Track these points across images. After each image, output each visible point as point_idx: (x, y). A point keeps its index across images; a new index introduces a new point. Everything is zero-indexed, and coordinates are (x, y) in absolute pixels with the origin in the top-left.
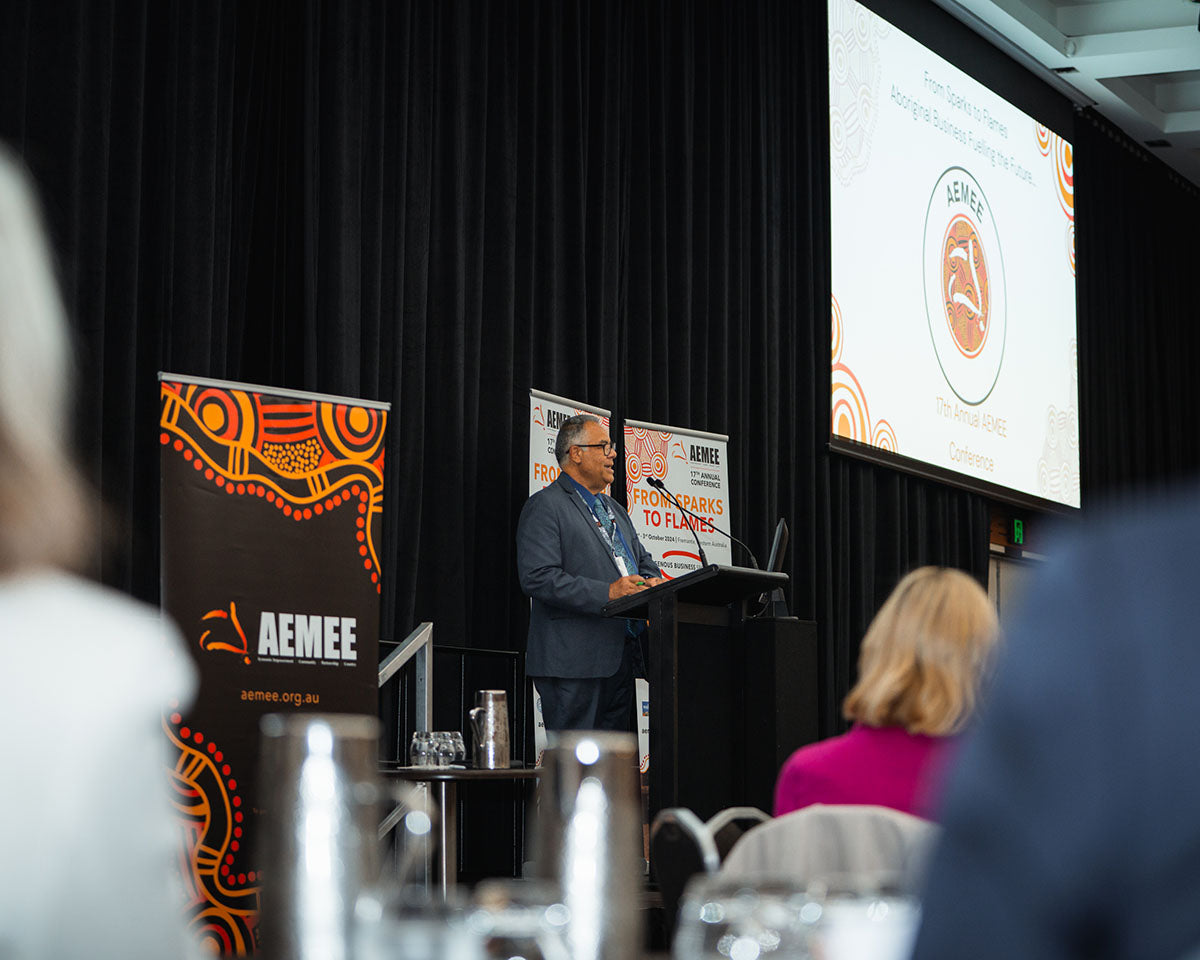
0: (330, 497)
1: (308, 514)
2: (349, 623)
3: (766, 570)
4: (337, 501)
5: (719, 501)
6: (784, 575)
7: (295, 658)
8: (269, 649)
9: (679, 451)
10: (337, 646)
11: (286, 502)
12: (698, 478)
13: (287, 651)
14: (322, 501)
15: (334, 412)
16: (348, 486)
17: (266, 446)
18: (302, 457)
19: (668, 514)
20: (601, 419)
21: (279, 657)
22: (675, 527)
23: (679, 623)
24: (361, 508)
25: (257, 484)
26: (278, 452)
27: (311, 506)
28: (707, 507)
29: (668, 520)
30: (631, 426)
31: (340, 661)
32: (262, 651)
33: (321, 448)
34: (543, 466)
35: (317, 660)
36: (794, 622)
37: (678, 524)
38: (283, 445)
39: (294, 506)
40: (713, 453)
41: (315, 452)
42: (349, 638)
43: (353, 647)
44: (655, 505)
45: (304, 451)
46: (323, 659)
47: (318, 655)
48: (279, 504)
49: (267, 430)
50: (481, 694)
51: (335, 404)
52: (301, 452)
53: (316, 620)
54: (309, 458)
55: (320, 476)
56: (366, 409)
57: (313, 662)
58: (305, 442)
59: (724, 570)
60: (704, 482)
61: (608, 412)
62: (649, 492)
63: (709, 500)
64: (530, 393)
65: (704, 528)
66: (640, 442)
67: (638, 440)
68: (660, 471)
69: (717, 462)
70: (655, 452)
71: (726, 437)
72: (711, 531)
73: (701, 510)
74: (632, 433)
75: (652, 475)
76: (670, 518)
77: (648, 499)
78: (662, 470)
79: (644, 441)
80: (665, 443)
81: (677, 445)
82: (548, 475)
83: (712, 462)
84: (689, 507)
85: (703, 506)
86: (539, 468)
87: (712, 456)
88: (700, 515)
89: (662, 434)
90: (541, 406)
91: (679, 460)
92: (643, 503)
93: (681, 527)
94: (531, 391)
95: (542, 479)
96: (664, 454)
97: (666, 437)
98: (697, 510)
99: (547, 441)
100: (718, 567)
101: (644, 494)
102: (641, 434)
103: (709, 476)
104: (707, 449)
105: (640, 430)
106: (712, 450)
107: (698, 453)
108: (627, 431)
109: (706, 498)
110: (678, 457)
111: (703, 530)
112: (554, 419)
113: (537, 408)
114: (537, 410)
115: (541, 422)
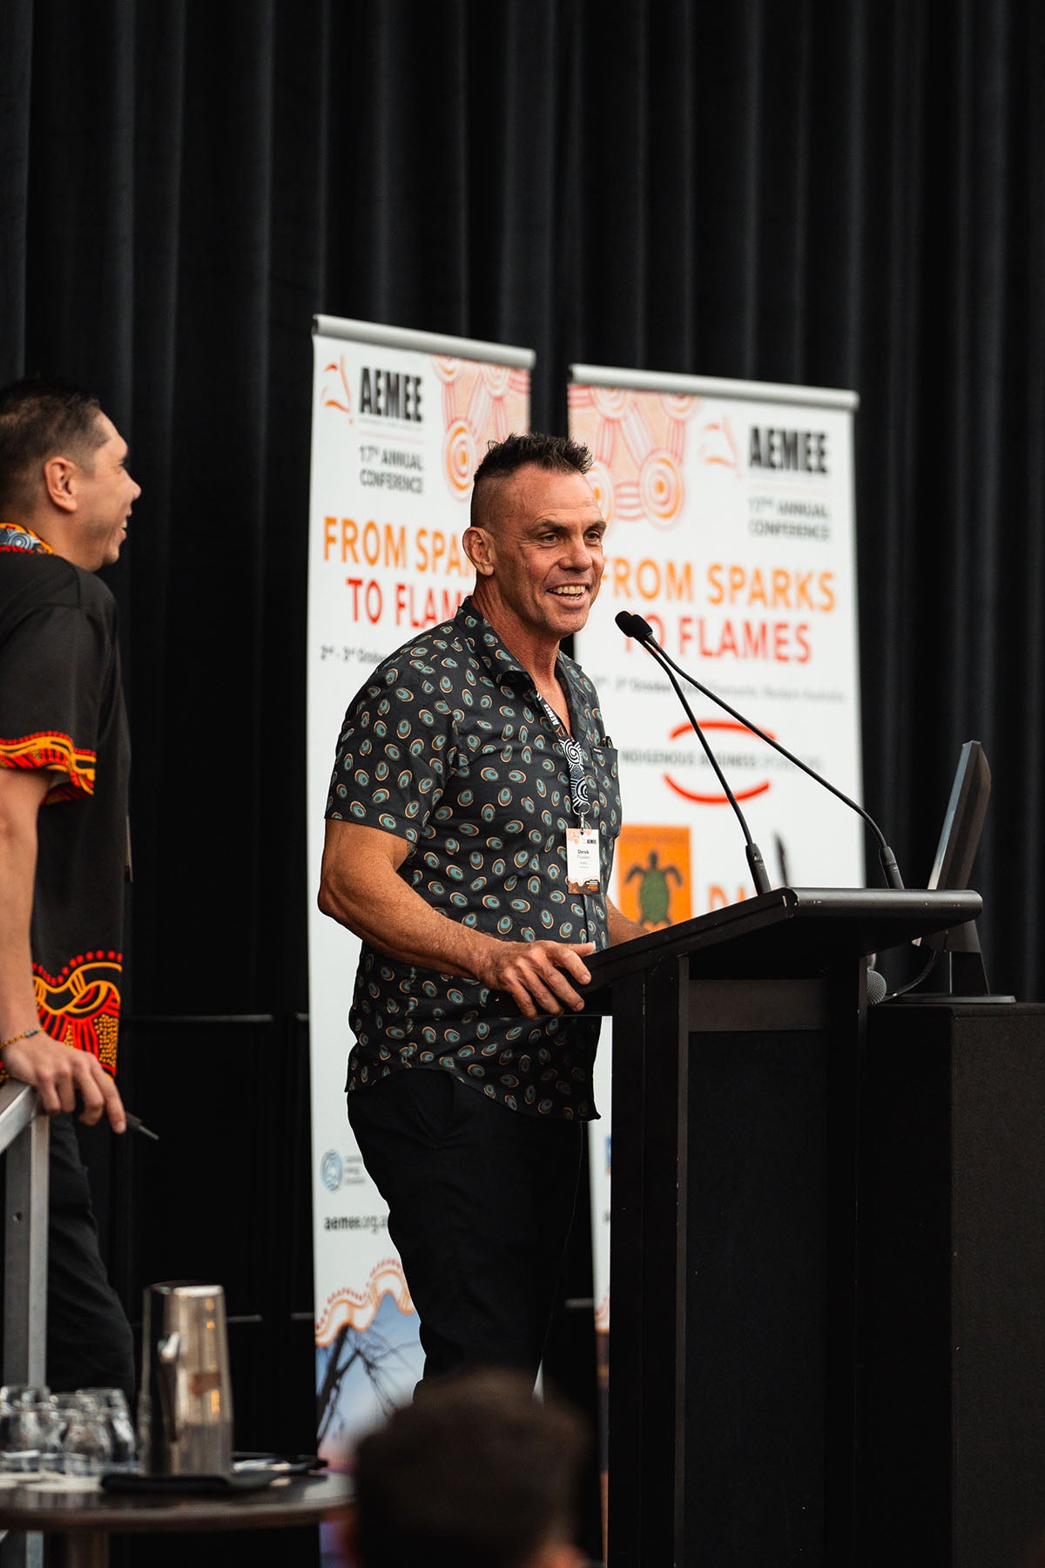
3: (922, 885)
5: (827, 576)
6: (974, 897)
9: (717, 444)
12: (772, 515)
19: (686, 620)
20: (506, 374)
22: (706, 653)
23: (690, 1033)
28: (793, 593)
29: (686, 637)
30: (587, 385)
34: (348, 523)
36: (1002, 1012)
37: (713, 643)
44: (650, 596)
50: (162, 1296)
59: (810, 901)
60: (785, 527)
61: (526, 356)
62: (634, 562)
63: (798, 576)
64: (313, 330)
65: (784, 650)
66: (611, 425)
67: (609, 421)
68: (665, 503)
69: (823, 470)
70: (653, 452)
71: (849, 398)
72: (803, 660)
73: (775, 604)
74: (592, 403)
75: (643, 515)
76: (692, 629)
77: (632, 583)
78: (672, 502)
79: (623, 424)
80: (680, 424)
81: (715, 427)
82: (359, 546)
83: (809, 469)
84: (743, 595)
85: (781, 591)
86: (336, 531)
87: (809, 452)
88: (772, 616)
89: (671, 401)
90: (342, 359)
91: (718, 467)
92: (616, 593)
93: (719, 654)
94: (316, 323)
95: (344, 558)
96: (678, 455)
97: (682, 410)
98: (765, 603)
99: (360, 454)
100: (796, 897)
101: (622, 570)
102: (616, 404)
103: (799, 509)
104: (795, 435)
105: (614, 394)
106: (808, 436)
107: (772, 448)
108: (576, 395)
109: (791, 568)
110: (716, 460)
111: (782, 658)
112: (378, 392)
113: (333, 367)
114: (332, 372)
115: (344, 403)
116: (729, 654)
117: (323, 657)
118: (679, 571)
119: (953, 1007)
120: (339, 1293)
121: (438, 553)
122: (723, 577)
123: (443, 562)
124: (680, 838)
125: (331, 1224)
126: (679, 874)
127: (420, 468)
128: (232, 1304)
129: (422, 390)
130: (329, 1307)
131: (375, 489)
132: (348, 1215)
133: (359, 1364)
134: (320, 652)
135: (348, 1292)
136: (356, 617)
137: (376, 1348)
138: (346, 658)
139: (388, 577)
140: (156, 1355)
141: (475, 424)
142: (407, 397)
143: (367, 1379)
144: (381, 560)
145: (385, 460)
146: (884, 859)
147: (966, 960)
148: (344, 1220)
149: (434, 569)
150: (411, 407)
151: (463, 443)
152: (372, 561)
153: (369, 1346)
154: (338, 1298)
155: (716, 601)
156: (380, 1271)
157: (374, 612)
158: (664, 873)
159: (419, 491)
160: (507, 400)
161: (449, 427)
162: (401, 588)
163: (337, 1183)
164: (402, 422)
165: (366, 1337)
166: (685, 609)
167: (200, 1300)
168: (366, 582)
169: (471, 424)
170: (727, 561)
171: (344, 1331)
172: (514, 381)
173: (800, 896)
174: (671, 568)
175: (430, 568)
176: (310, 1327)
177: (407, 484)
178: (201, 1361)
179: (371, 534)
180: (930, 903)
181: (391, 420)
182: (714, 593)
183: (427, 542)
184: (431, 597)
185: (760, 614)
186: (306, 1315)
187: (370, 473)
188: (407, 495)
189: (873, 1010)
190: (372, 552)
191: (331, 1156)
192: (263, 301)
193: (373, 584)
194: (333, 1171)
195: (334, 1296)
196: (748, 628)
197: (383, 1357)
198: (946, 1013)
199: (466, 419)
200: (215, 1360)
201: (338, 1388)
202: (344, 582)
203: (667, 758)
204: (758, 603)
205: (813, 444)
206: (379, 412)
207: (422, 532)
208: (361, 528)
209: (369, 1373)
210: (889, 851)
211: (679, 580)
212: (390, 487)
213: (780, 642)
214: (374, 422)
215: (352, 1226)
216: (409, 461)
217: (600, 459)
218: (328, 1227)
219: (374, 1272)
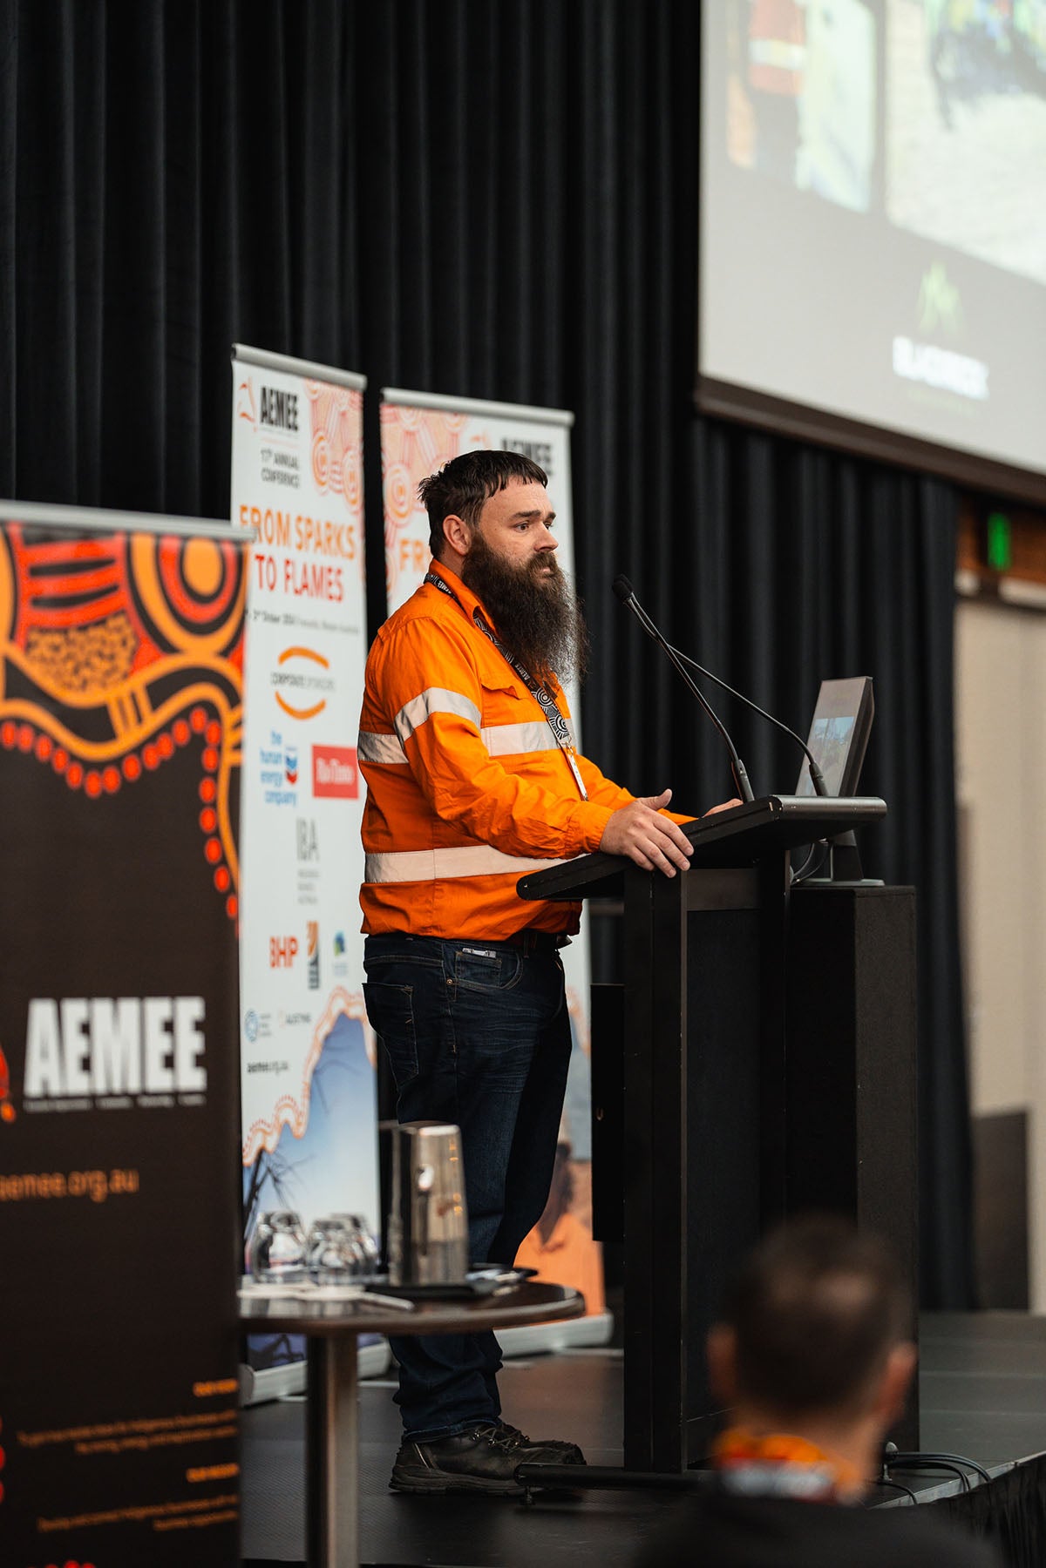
0: (152, 738)
1: (111, 781)
2: (190, 1009)
4: (166, 748)
6: (879, 802)
7: (93, 1097)
8: (45, 1084)
10: (169, 1062)
11: (74, 758)
13: (78, 1083)
14: (138, 750)
15: (158, 553)
16: (185, 714)
17: (34, 636)
18: (101, 655)
20: (348, 394)
21: (66, 1098)
23: (690, 912)
24: (208, 759)
25: (19, 722)
26: (56, 648)
27: (117, 762)
31: (175, 1094)
32: (33, 1087)
33: (136, 635)
34: (255, 511)
35: (134, 1097)
36: (879, 891)
38: (64, 631)
39: (89, 766)
41: (124, 643)
42: (190, 1043)
43: (200, 1061)
45: (104, 642)
46: (145, 1093)
47: (134, 1086)
48: (60, 764)
49: (37, 602)
51: (158, 536)
52: (97, 646)
53: (129, 1007)
54: (112, 657)
55: (133, 697)
56: (217, 541)
57: (123, 1103)
58: (101, 622)
61: (360, 380)
64: (232, 355)
66: (410, 437)
67: (409, 434)
70: (438, 457)
71: (566, 417)
74: (396, 418)
79: (417, 436)
80: (455, 436)
81: (477, 438)
82: (262, 528)
86: (247, 516)
89: (449, 418)
94: (234, 351)
97: (457, 425)
99: (261, 456)
100: (780, 803)
101: (420, 550)
102: (413, 420)
104: (531, 445)
105: (411, 411)
106: (539, 446)
108: (386, 412)
113: (244, 386)
114: (243, 390)
115: (251, 415)
119: (856, 889)
120: (257, 1124)
121: (310, 535)
123: (312, 542)
125: (252, 1069)
127: (297, 468)
129: (298, 406)
130: (250, 1134)
131: (269, 484)
132: (263, 1060)
133: (269, 1180)
135: (262, 1122)
136: (261, 585)
137: (280, 1166)
139: (279, 552)
141: (330, 431)
142: (289, 411)
143: (273, 1190)
144: (275, 541)
145: (276, 461)
148: (259, 1065)
149: (307, 548)
150: (291, 418)
151: (323, 449)
152: (270, 541)
153: (275, 1164)
154: (257, 1128)
156: (282, 1103)
157: (271, 580)
159: (297, 485)
160: (348, 415)
161: (314, 435)
162: (288, 562)
163: (256, 1036)
164: (285, 431)
165: (274, 1158)
168: (267, 558)
169: (327, 433)
171: (261, 1152)
172: (351, 401)
175: (304, 549)
176: (239, 1150)
177: (289, 480)
179: (269, 521)
183: (302, 526)
184: (305, 570)
187: (268, 471)
188: (291, 489)
190: (270, 533)
191: (251, 1014)
193: (271, 559)
194: (252, 1026)
195: (253, 1126)
197: (284, 1173)
198: (851, 893)
199: (324, 430)
201: (257, 1199)
202: (252, 557)
205: (541, 453)
206: (271, 422)
207: (299, 519)
208: (263, 512)
209: (275, 1185)
212: (280, 482)
214: (270, 431)
215: (264, 1070)
216: (291, 462)
217: (402, 462)
218: (250, 1071)
219: (277, 1105)
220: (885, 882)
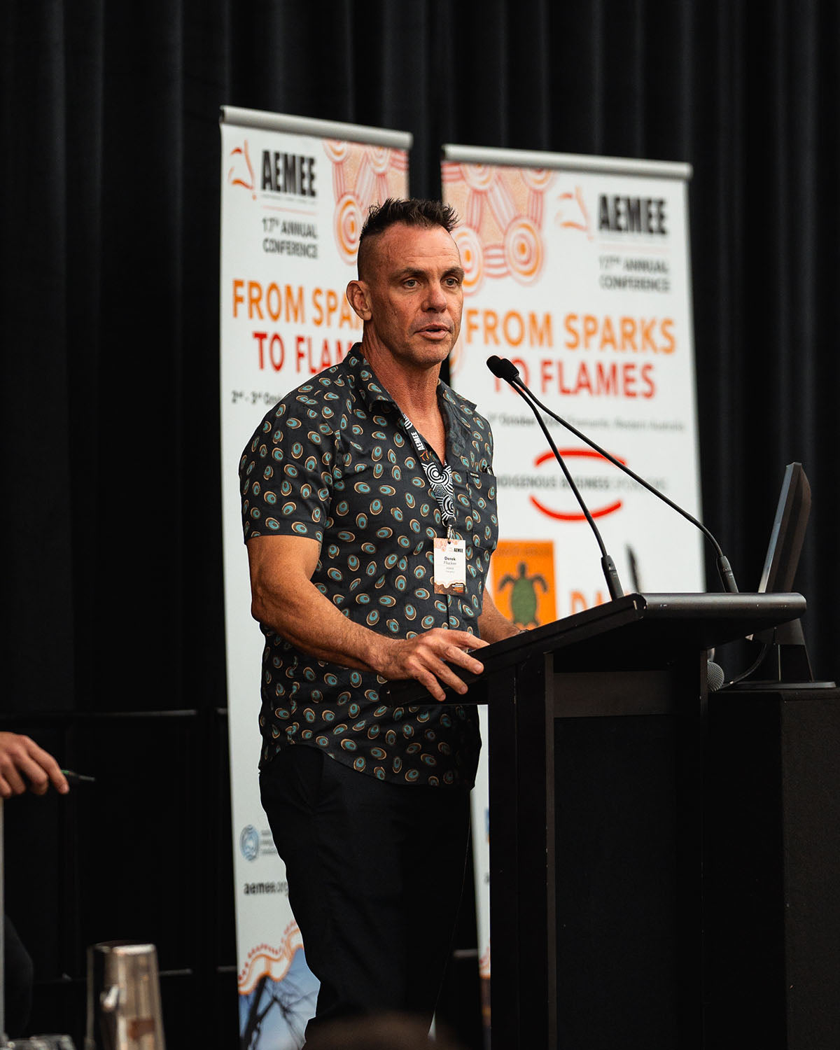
3: (753, 589)
5: (668, 322)
6: (799, 599)
9: (571, 211)
12: (619, 271)
19: (547, 363)
20: (387, 154)
22: (565, 391)
23: (555, 719)
28: (638, 339)
29: (547, 378)
30: (458, 162)
34: (253, 285)
37: (570, 383)
40: (654, 209)
44: (515, 343)
50: (104, 954)
59: (657, 605)
60: (630, 281)
61: (405, 138)
62: (501, 314)
63: (643, 322)
64: (221, 118)
65: (632, 387)
66: (479, 197)
67: (477, 192)
68: (526, 263)
69: (662, 231)
70: (516, 218)
71: (684, 169)
72: (649, 395)
73: (624, 347)
74: (462, 177)
75: (508, 273)
76: (552, 370)
77: (499, 332)
78: (532, 260)
79: (490, 195)
80: (539, 194)
81: (568, 196)
82: (263, 304)
83: (651, 231)
84: (596, 341)
85: (628, 336)
86: (243, 292)
87: (650, 216)
88: (621, 358)
89: (530, 175)
90: (246, 144)
91: (572, 231)
92: (486, 341)
93: (576, 392)
94: (222, 113)
95: (251, 316)
96: (537, 221)
97: (541, 182)
98: (615, 347)
99: (262, 224)
100: (645, 601)
101: (491, 321)
102: (484, 178)
103: (642, 265)
104: (639, 201)
105: (481, 170)
106: (649, 202)
107: (618, 214)
108: (448, 170)
109: (637, 317)
110: (569, 225)
111: (630, 394)
112: (278, 172)
113: (238, 150)
114: (237, 155)
115: (247, 180)
116: (584, 392)
117: (234, 401)
118: (540, 320)
119: (782, 692)
120: (258, 949)
121: (331, 309)
122: (578, 326)
123: (336, 317)
124: (545, 550)
125: (250, 889)
126: (545, 582)
127: (315, 237)
128: (163, 959)
129: (315, 169)
130: (249, 961)
131: (276, 255)
132: (265, 881)
133: (276, 1009)
134: (231, 397)
135: (266, 947)
136: (262, 366)
137: (291, 995)
138: (254, 401)
139: (288, 331)
140: (98, 1005)
141: (361, 197)
142: (303, 176)
143: (283, 1023)
144: (283, 316)
145: (285, 230)
146: (721, 566)
147: (792, 651)
148: (261, 885)
149: (329, 324)
150: (306, 184)
151: (352, 214)
152: (275, 317)
153: (285, 994)
154: (258, 953)
155: (572, 346)
156: (293, 929)
157: (277, 361)
158: (532, 581)
159: (314, 256)
160: (389, 176)
161: (339, 201)
162: (300, 340)
163: (254, 854)
164: (298, 197)
165: (282, 986)
166: (546, 353)
167: (135, 957)
168: (270, 336)
169: (358, 197)
170: (581, 311)
171: (263, 981)
172: (394, 159)
173: (648, 600)
174: (533, 318)
175: (324, 322)
176: (234, 978)
177: (304, 251)
178: (137, 1009)
179: (274, 294)
180: (761, 604)
181: (289, 195)
182: (571, 339)
183: (322, 300)
184: (326, 347)
185: (610, 357)
186: (230, 968)
187: (272, 241)
188: (305, 260)
189: (713, 696)
190: (275, 310)
191: (249, 831)
192: (177, 95)
193: (276, 337)
194: (251, 844)
195: (253, 952)
196: (600, 369)
197: (297, 1003)
198: (777, 697)
199: (354, 194)
200: (150, 1008)
201: (259, 1031)
202: (250, 336)
203: (533, 482)
204: (609, 347)
206: (278, 189)
207: (318, 292)
209: (285, 1016)
210: (725, 560)
211: (541, 329)
212: (289, 253)
213: (628, 380)
214: (274, 198)
215: (268, 891)
216: (305, 230)
217: (470, 225)
218: (247, 892)
219: (288, 929)
220: (836, 683)
